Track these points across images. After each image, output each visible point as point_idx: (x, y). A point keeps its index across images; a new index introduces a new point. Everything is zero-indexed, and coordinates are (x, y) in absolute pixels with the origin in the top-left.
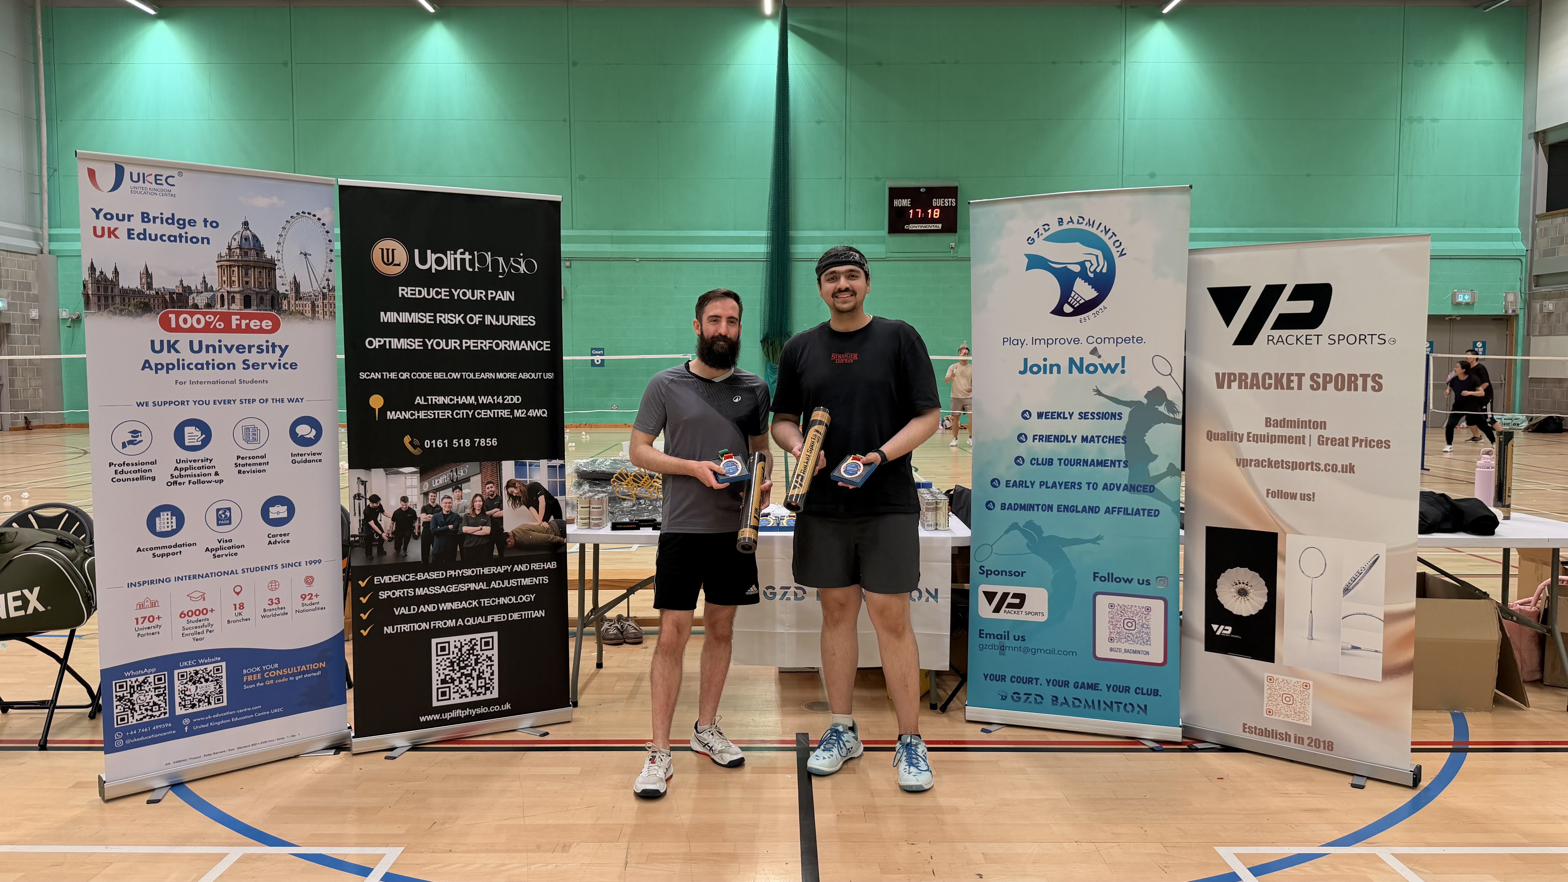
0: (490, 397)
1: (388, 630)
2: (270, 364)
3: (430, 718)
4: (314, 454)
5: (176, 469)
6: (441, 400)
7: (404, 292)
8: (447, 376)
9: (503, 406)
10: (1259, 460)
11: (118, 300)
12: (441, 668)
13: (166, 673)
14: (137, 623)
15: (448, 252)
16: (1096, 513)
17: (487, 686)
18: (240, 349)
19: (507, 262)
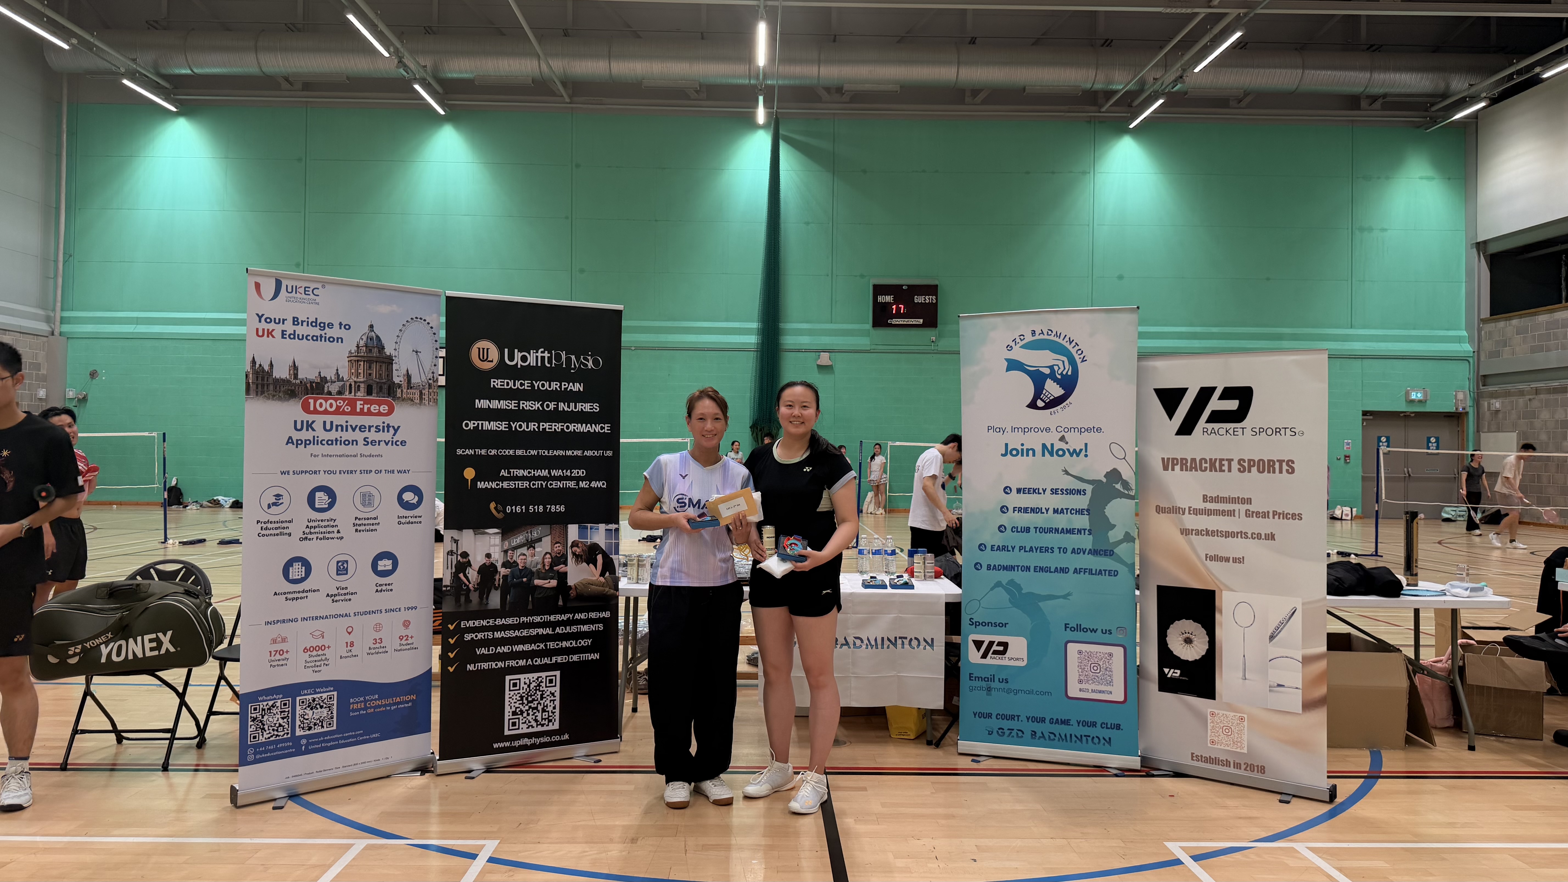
0: (560, 471)
1: (470, 667)
2: (385, 441)
3: (502, 745)
4: (416, 517)
5: (307, 527)
6: (521, 473)
7: (495, 384)
8: (526, 453)
9: (570, 478)
10: (1198, 530)
11: (271, 387)
12: (513, 702)
13: (290, 699)
14: (271, 656)
15: (532, 351)
16: (1066, 573)
17: (550, 718)
18: (362, 428)
19: (578, 359)
